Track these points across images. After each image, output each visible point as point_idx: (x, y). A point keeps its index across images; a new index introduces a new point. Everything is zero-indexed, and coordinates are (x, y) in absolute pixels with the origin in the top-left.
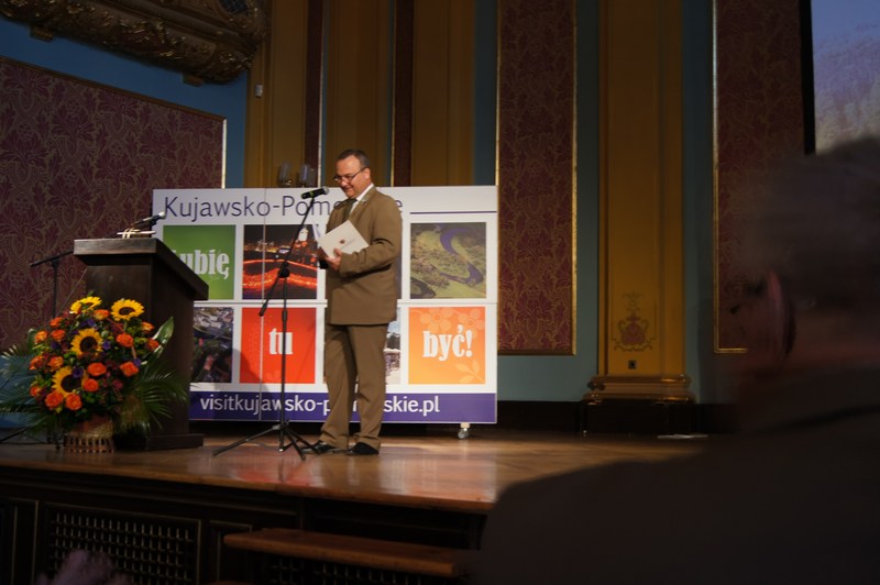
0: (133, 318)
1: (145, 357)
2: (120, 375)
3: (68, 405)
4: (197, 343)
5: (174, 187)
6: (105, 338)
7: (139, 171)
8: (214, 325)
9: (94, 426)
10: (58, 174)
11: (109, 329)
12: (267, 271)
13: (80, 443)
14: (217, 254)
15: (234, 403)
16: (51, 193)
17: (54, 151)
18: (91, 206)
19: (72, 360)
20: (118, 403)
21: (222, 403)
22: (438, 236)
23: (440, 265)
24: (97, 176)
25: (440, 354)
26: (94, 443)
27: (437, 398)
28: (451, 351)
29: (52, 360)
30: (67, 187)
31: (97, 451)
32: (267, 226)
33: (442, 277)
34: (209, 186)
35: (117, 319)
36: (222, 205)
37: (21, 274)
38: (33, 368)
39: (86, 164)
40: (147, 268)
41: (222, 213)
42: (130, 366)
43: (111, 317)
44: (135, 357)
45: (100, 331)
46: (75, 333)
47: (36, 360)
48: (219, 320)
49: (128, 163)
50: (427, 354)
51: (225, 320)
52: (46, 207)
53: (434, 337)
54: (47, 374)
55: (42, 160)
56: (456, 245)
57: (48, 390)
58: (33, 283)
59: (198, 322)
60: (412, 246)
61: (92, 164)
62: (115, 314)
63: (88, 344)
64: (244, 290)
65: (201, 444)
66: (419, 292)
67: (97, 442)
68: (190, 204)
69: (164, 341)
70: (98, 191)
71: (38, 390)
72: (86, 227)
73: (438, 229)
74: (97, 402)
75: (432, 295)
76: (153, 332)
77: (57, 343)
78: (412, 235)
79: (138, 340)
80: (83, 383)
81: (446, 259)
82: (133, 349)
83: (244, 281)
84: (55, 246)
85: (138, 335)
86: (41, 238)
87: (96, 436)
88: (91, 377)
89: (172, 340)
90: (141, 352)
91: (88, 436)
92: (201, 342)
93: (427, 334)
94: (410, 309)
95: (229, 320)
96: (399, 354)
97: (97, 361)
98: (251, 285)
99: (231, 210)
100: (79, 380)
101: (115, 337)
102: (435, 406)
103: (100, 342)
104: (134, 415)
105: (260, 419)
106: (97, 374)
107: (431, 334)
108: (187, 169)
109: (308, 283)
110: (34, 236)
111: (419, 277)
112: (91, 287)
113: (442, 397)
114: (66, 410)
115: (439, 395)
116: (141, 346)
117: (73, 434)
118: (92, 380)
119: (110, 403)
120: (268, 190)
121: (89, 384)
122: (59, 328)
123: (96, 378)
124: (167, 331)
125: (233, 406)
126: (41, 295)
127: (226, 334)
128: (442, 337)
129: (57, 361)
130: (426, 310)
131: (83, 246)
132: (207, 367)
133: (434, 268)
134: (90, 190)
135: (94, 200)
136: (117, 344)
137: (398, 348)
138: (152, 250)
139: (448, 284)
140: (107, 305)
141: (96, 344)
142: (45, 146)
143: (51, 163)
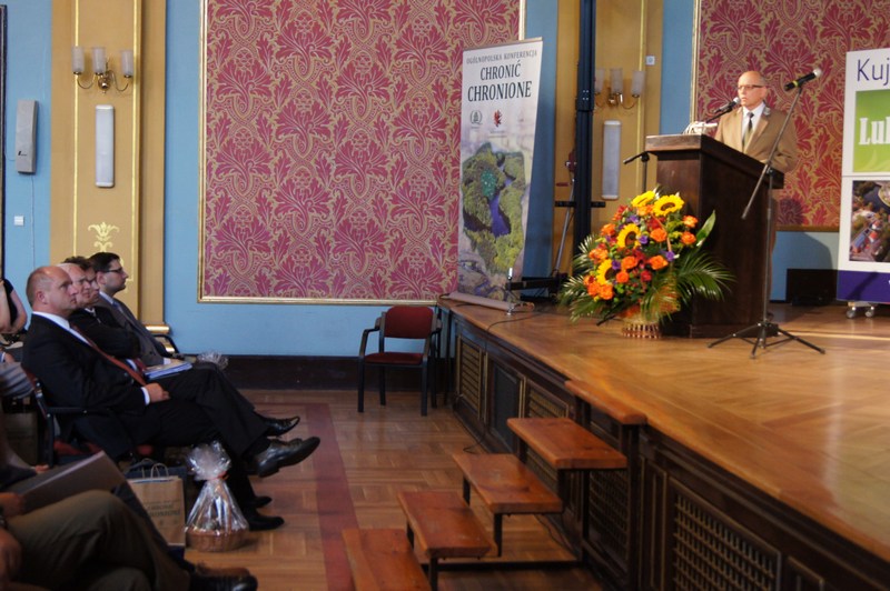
0: (673, 213)
2: (648, 268)
3: (603, 295)
6: (642, 233)
10: (776, 39)
16: (767, 59)
17: (770, 15)
24: (823, 35)
26: (639, 329)
30: (786, 52)
35: (657, 215)
39: (809, 24)
42: (660, 260)
44: (669, 251)
45: (639, 226)
46: (621, 228)
47: (594, 251)
49: (862, 15)
55: (757, 27)
61: (816, 23)
62: (656, 209)
67: (642, 328)
68: (882, 66)
70: (823, 51)
82: (669, 243)
97: (632, 255)
103: (638, 237)
106: (630, 267)
114: (601, 299)
116: (676, 241)
121: (622, 276)
123: (629, 271)
129: (603, 254)
134: (813, 52)
138: (697, 146)
141: (635, 238)
142: (760, 11)
143: (767, 29)
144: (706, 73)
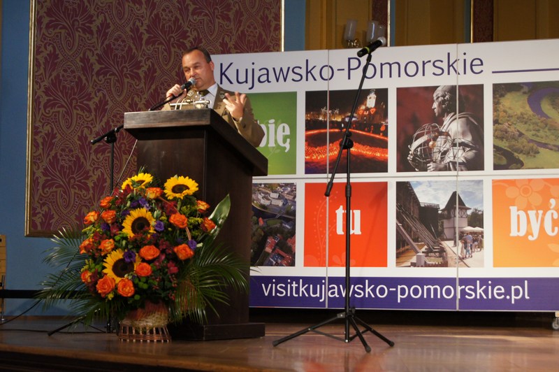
0: (187, 197)
1: (200, 239)
2: (174, 258)
3: (121, 292)
4: (257, 223)
5: (229, 52)
6: (157, 218)
7: (192, 36)
8: (275, 202)
9: (148, 314)
10: (107, 42)
11: (162, 208)
12: (331, 142)
13: (134, 332)
14: (276, 124)
15: (298, 289)
16: (100, 63)
17: (101, 17)
18: (142, 75)
19: (124, 242)
20: (173, 289)
21: (286, 289)
22: (526, 97)
23: (527, 130)
24: (147, 43)
25: (529, 233)
26: (148, 331)
27: (526, 282)
28: (542, 229)
29: (103, 243)
30: (116, 56)
31: (152, 341)
32: (330, 92)
33: (531, 144)
34: (267, 50)
35: (170, 198)
36: (281, 69)
37: (71, 151)
38: (83, 251)
39: (136, 30)
40: (201, 142)
41: (281, 78)
42: (184, 249)
43: (163, 195)
44: (190, 239)
45: (152, 211)
46: (126, 213)
47: (87, 242)
48: (280, 197)
49: (180, 27)
50: (514, 233)
51: (287, 197)
52: (95, 77)
53: (522, 214)
54: (99, 258)
55: (89, 28)
56: (546, 107)
57: (99, 275)
58: (82, 160)
59: (258, 200)
60: (495, 110)
61: (142, 30)
62: (168, 191)
63: (140, 224)
64: (306, 163)
65: (263, 334)
66: (504, 162)
67: (151, 332)
68: (247, 70)
69: (220, 221)
70: (148, 59)
71: (89, 274)
72: (136, 99)
73: (526, 89)
74: (150, 288)
75: (519, 165)
76: (209, 211)
77: (108, 224)
78: (494, 98)
79: (192, 220)
80: (136, 266)
81: (536, 124)
82: (187, 230)
83: (307, 153)
84: (105, 120)
85: (193, 214)
86: (90, 111)
87: (151, 324)
88: (144, 260)
89: (229, 219)
90: (196, 233)
91: (142, 324)
92: (261, 222)
93: (513, 209)
94: (494, 181)
95: (291, 197)
96: (482, 233)
97: (150, 244)
98: (314, 157)
99: (291, 75)
100: (131, 264)
101: (168, 217)
102: (525, 293)
103: (153, 222)
104: (190, 302)
105: (327, 307)
106: (150, 258)
107: (518, 210)
108: (243, 32)
109: (378, 155)
110: (83, 109)
111: (504, 145)
112: (142, 163)
113: (533, 282)
114: (118, 297)
115: (529, 280)
116: (196, 227)
117: (126, 322)
118: (145, 264)
119: (164, 289)
120: (331, 51)
121: (142, 269)
122: (110, 208)
123: (149, 262)
124: (223, 210)
125: (297, 292)
126: (91, 173)
127: (288, 213)
128: (532, 213)
129: (108, 244)
130: (512, 183)
131: (133, 120)
132: (268, 249)
133: (521, 134)
134: (140, 59)
135: (145, 68)
136: (171, 225)
137: (482, 226)
138: (205, 122)
139: (538, 153)
140: (159, 182)
141: (148, 224)
142: (93, 12)
143: (99, 31)
144: (42, 71)
